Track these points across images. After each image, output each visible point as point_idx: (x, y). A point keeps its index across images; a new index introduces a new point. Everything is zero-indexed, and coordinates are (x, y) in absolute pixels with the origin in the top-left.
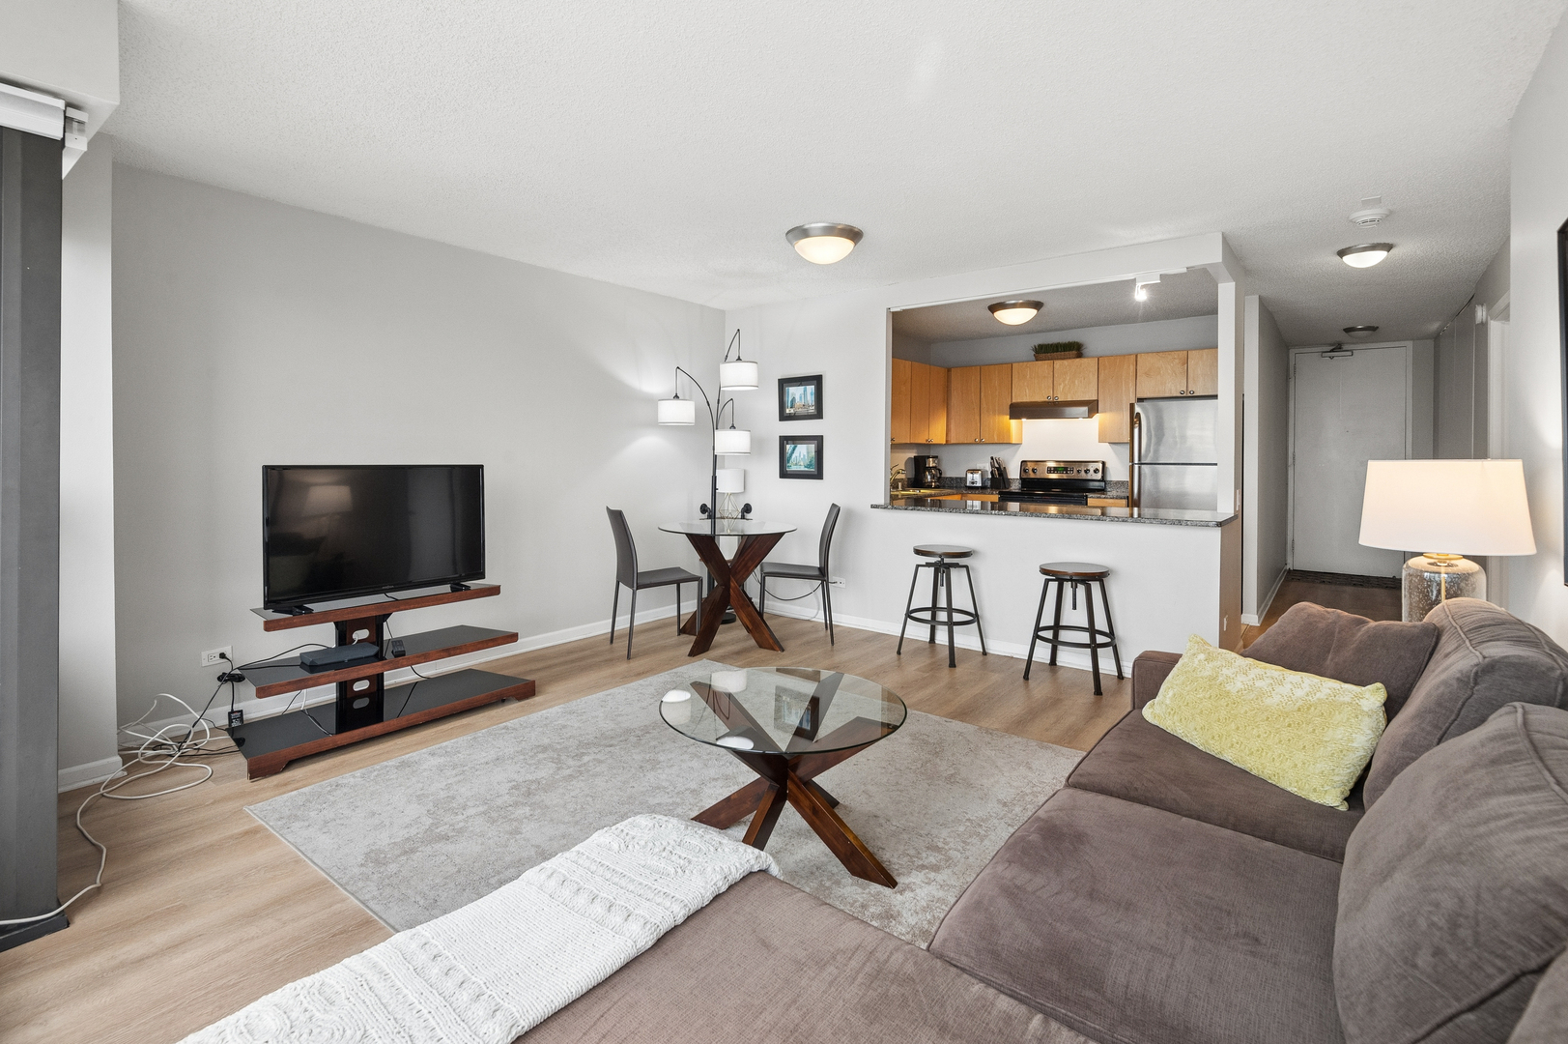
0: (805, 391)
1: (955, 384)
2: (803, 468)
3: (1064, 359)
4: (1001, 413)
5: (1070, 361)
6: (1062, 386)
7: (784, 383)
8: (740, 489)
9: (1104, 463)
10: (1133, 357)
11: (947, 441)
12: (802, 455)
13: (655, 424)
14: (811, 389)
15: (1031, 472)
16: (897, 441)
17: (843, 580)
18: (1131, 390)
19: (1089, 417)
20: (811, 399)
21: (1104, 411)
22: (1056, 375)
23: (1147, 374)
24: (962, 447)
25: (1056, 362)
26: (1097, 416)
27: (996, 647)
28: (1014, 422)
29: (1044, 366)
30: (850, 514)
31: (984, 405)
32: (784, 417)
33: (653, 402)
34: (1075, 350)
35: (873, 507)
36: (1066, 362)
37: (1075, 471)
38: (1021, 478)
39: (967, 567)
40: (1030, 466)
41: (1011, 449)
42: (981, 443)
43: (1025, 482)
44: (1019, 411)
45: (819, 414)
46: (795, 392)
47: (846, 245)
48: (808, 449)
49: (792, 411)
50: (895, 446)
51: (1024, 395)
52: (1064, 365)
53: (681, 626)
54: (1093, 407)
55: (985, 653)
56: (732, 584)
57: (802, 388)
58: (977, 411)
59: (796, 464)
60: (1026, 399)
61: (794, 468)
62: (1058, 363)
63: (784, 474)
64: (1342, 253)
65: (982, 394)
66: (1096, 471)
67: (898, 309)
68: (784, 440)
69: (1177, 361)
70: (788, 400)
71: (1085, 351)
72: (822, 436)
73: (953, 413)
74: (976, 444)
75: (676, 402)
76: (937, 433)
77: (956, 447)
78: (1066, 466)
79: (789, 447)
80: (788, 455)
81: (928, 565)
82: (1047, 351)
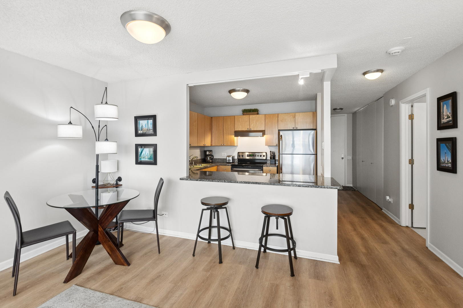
0: (148, 122)
1: (214, 123)
2: (147, 160)
3: (253, 115)
4: (231, 134)
5: (255, 115)
6: (252, 125)
7: (137, 119)
8: (116, 170)
9: (266, 153)
10: (277, 115)
11: (211, 145)
12: (147, 153)
13: (56, 138)
14: (151, 121)
15: (241, 156)
16: (192, 145)
17: (167, 213)
18: (276, 127)
19: (262, 137)
20: (151, 126)
21: (267, 134)
22: (250, 121)
23: (282, 121)
24: (216, 147)
25: (250, 116)
26: (265, 136)
27: (239, 244)
28: (235, 138)
29: (246, 117)
30: (170, 182)
31: (225, 131)
32: (137, 135)
33: (56, 125)
34: (255, 111)
35: (181, 179)
36: (254, 116)
37: (257, 156)
38: (238, 159)
39: (226, 208)
40: (241, 154)
41: (233, 148)
42: (224, 145)
43: (239, 160)
44: (238, 134)
45: (155, 134)
46: (143, 123)
47: (161, 32)
48: (149, 150)
49: (141, 132)
50: (191, 147)
51: (240, 128)
52: (253, 117)
53: (69, 255)
54: (263, 132)
55: (234, 248)
56: (99, 229)
57: (146, 121)
58: (222, 134)
59: (144, 158)
60: (240, 129)
61: (143, 160)
62: (251, 116)
63: (138, 162)
64: (364, 74)
65: (224, 127)
66: (264, 156)
67: (192, 85)
68: (137, 146)
69: (292, 117)
70: (140, 127)
71: (259, 113)
72: (156, 144)
73: (213, 134)
74: (222, 146)
75: (70, 126)
76: (207, 142)
77: (214, 147)
78: (253, 154)
79: (140, 150)
80: (139, 153)
81: (208, 209)
82: (246, 112)
